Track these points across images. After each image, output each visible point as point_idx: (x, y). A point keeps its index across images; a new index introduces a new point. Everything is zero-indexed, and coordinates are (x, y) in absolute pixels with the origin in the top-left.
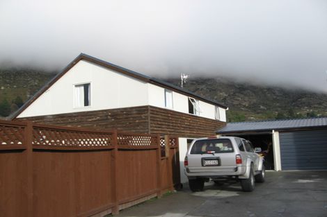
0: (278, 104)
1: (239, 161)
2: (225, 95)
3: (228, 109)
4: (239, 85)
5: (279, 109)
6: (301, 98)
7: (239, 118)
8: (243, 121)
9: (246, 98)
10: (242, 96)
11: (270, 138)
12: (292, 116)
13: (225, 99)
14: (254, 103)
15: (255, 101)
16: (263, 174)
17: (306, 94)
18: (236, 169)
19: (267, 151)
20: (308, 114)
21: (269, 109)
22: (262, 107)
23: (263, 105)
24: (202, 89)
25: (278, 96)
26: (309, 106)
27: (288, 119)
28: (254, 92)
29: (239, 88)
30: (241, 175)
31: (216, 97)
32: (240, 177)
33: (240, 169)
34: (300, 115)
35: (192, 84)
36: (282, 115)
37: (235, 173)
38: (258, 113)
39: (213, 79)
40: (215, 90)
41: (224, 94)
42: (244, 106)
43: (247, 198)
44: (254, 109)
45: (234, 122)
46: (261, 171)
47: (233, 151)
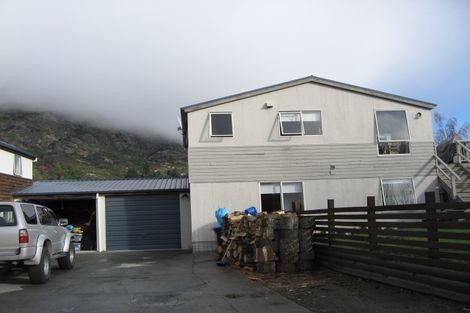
0: (129, 157)
1: (23, 239)
2: (54, 139)
3: (36, 160)
4: (75, 125)
5: (131, 163)
6: (161, 150)
7: (73, 174)
8: (78, 179)
9: (86, 146)
10: (80, 142)
11: (93, 204)
12: (147, 174)
13: (53, 145)
14: (97, 154)
15: (98, 149)
16: (72, 257)
17: (167, 145)
18: (19, 251)
19: (88, 224)
20: (169, 172)
21: (118, 163)
22: (107, 160)
23: (109, 156)
24: (19, 128)
25: (130, 145)
26: (171, 161)
27: (142, 177)
28: (98, 138)
29: (76, 130)
30: (28, 260)
31: (39, 141)
32: (26, 263)
33: (24, 250)
34: (159, 173)
35: (5, 118)
36: (134, 172)
37: (16, 258)
38: (101, 168)
39: (38, 114)
40: (38, 130)
41: (52, 138)
42: (82, 157)
43: (39, 293)
44: (95, 161)
45: (65, 179)
46: (68, 254)
47: (15, 223)
